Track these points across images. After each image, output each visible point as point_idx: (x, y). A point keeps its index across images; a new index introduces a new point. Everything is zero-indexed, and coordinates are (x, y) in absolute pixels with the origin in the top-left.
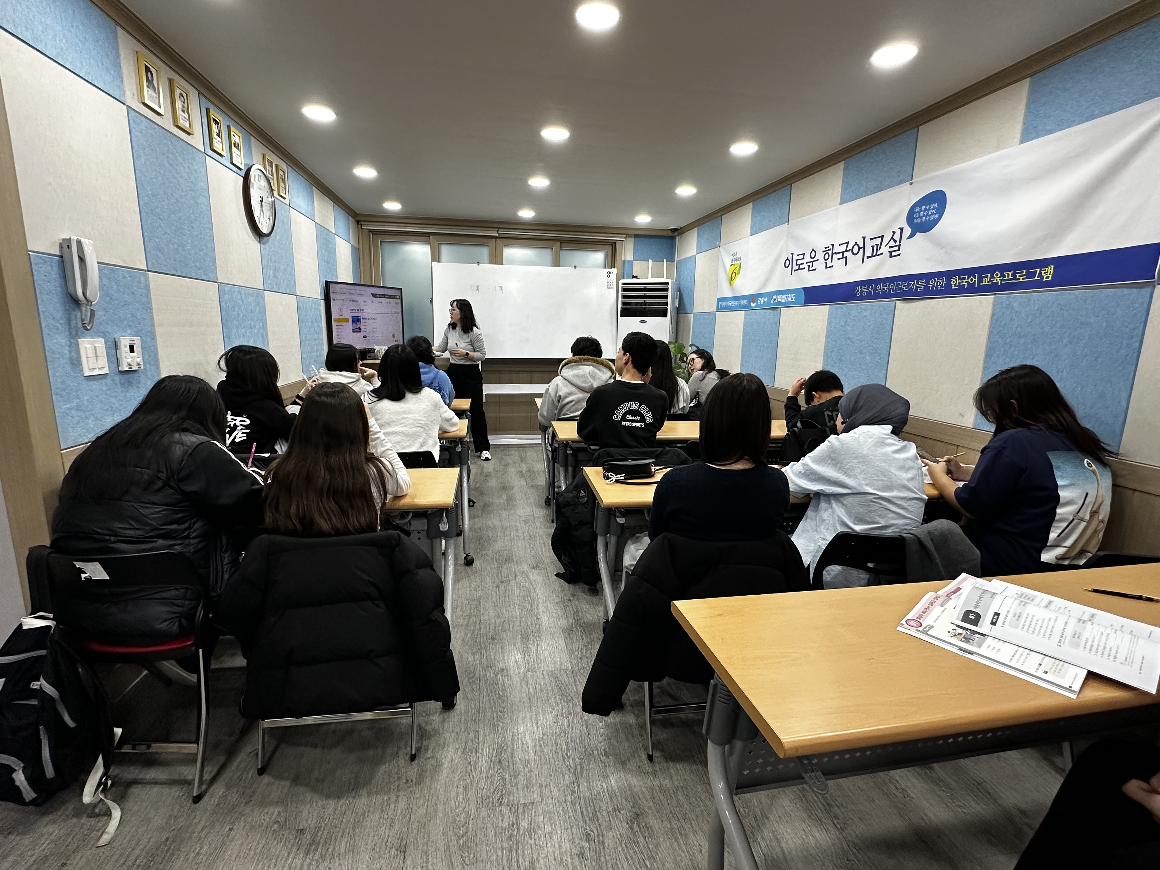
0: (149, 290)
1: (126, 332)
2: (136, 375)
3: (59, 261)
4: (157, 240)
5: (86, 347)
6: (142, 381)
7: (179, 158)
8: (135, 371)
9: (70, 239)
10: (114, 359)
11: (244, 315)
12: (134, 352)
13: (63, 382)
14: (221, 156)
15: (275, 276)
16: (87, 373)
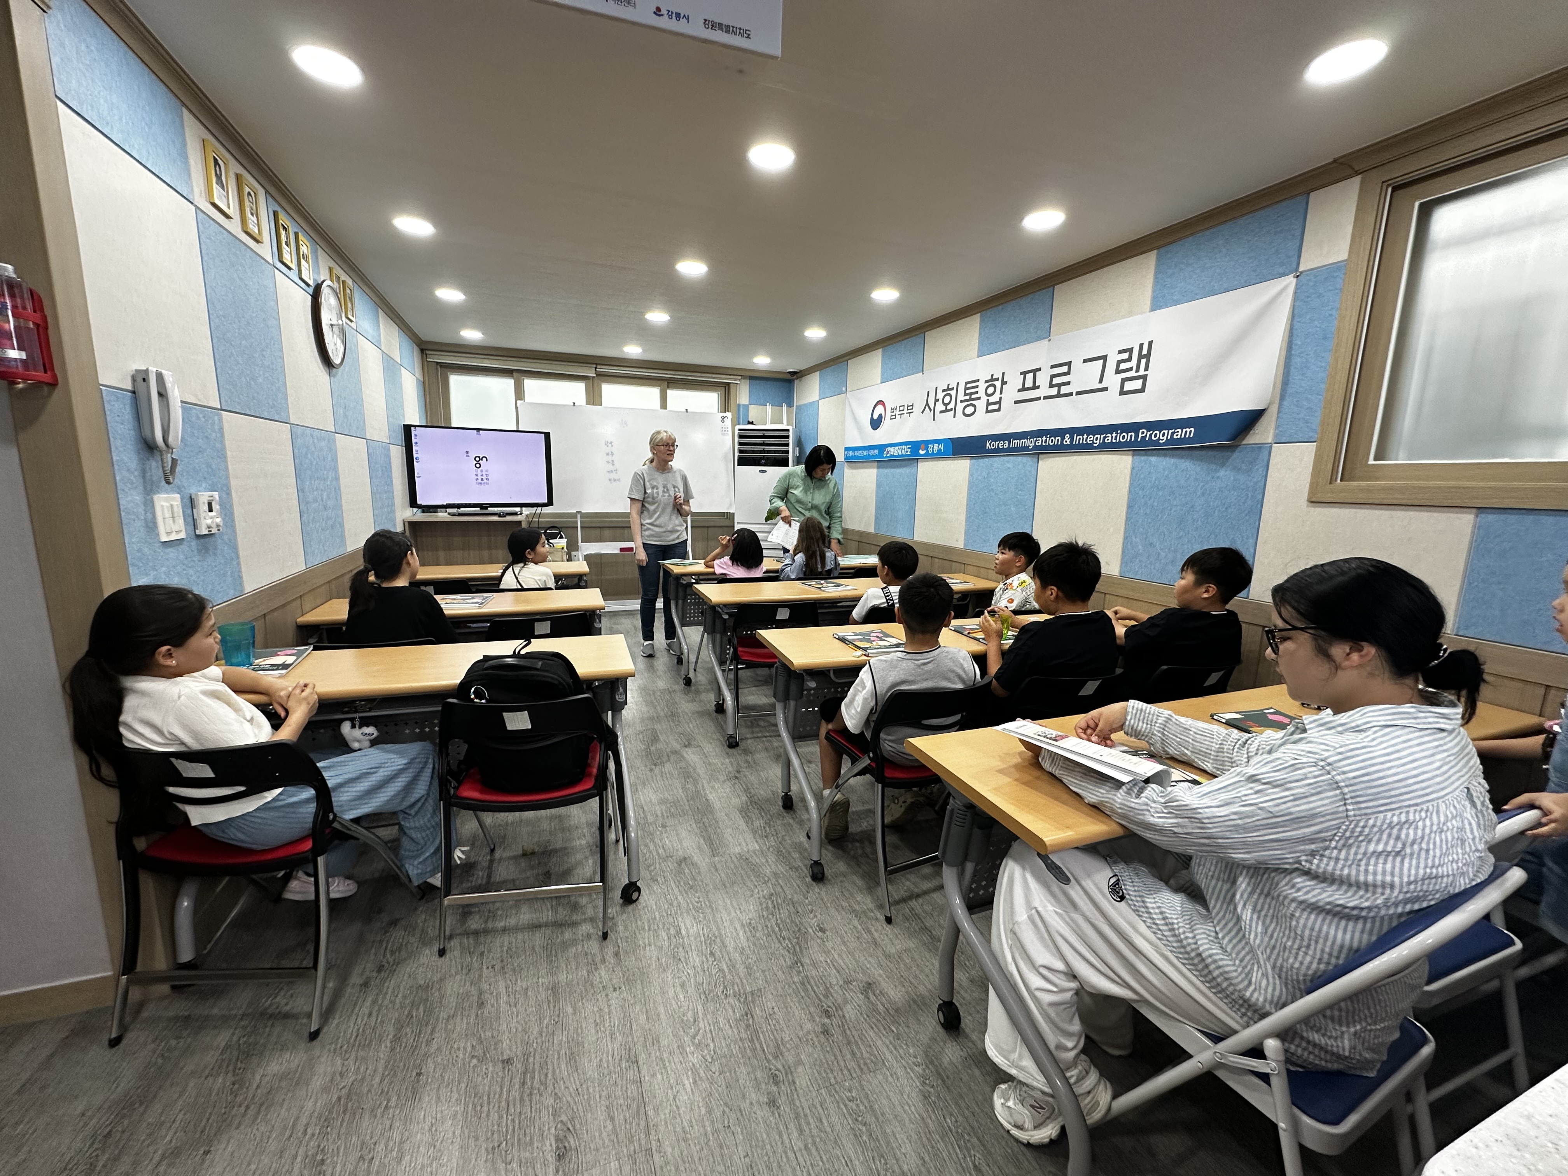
0: (222, 435)
1: (201, 486)
2: (213, 539)
3: (131, 397)
5: (162, 506)
6: (219, 547)
7: (248, 270)
8: (213, 534)
9: (147, 370)
10: (191, 519)
11: (317, 463)
12: (212, 511)
13: (139, 550)
14: (289, 268)
15: (346, 416)
16: (164, 538)
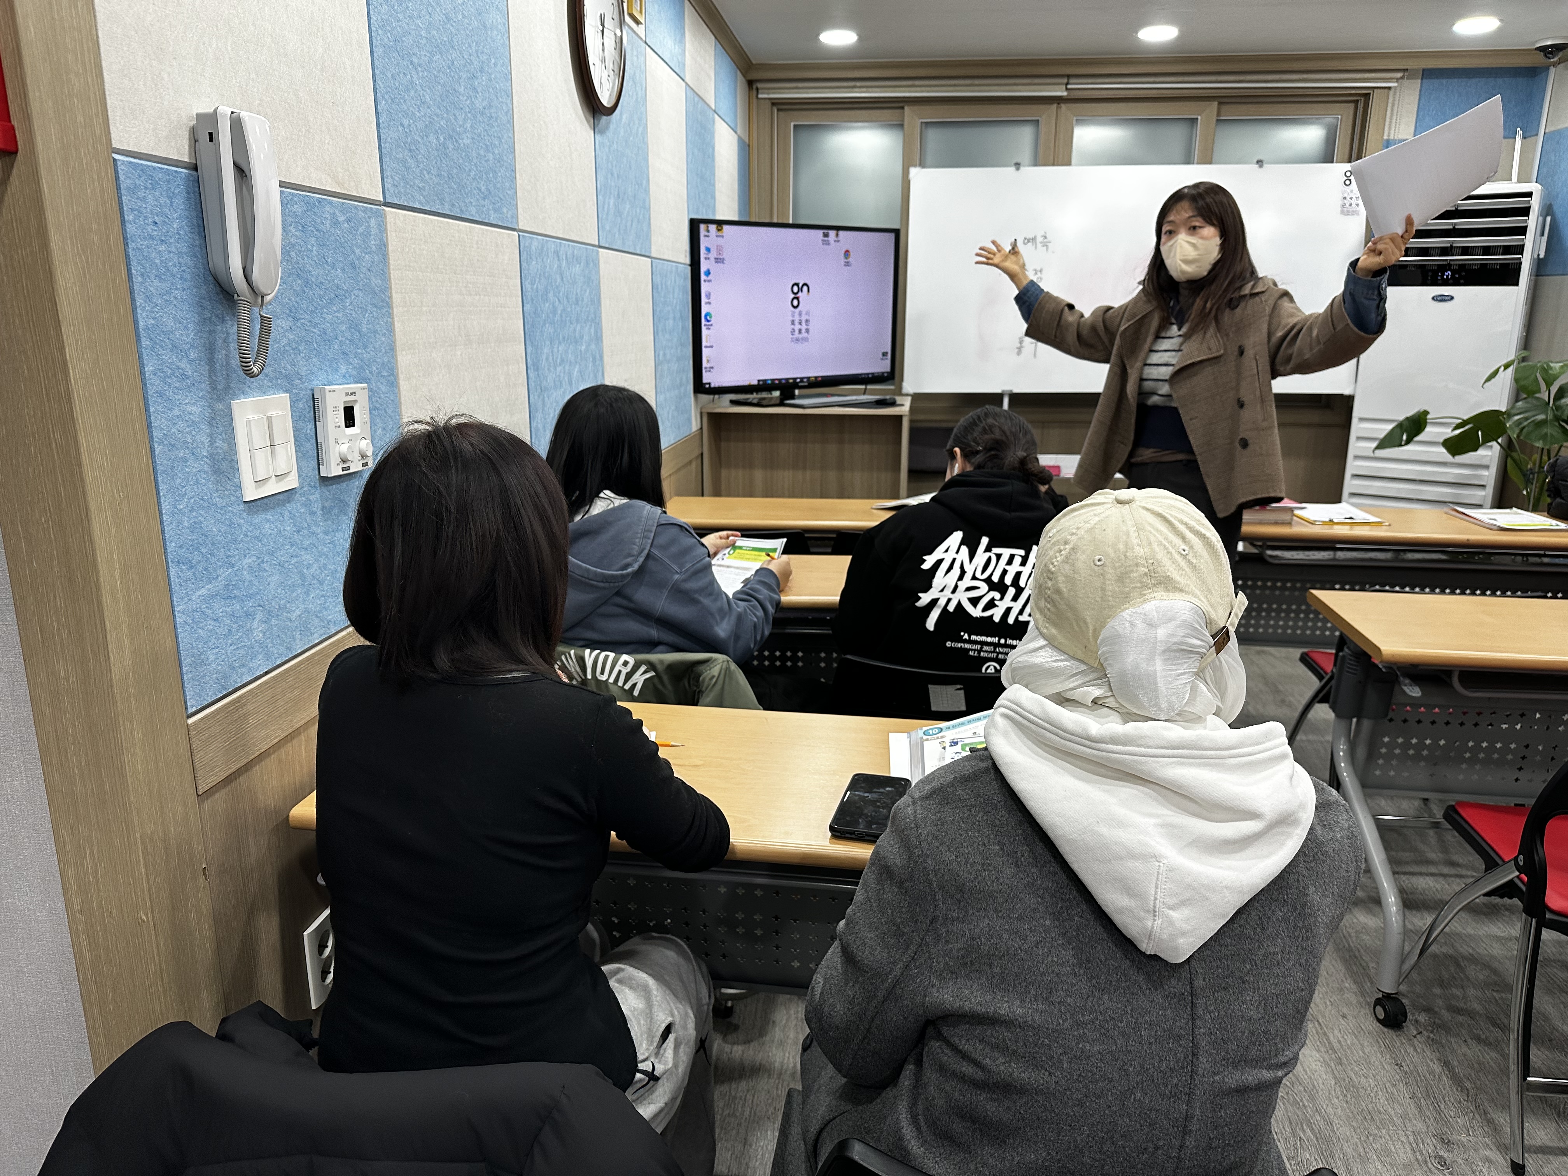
0: (385, 256)
1: (336, 370)
3: (188, 176)
4: (405, 122)
5: (248, 422)
8: (356, 472)
9: (216, 110)
10: (310, 446)
11: (564, 310)
12: (353, 425)
13: (193, 528)
16: (251, 493)
